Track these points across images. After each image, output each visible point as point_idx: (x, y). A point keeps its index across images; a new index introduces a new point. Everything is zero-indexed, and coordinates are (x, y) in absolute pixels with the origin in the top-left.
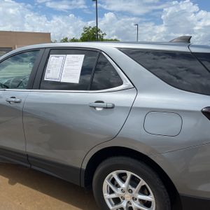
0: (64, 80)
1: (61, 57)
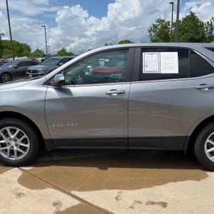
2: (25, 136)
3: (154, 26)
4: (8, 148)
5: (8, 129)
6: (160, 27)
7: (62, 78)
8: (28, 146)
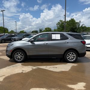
0: (57, 39)
1: (55, 35)
2: (22, 54)
3: (59, 23)
4: (18, 58)
5: (18, 53)
6: (61, 23)
7: (33, 40)
8: (23, 57)
